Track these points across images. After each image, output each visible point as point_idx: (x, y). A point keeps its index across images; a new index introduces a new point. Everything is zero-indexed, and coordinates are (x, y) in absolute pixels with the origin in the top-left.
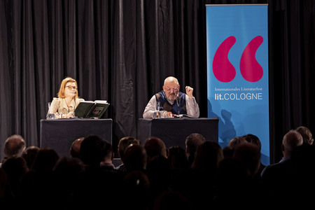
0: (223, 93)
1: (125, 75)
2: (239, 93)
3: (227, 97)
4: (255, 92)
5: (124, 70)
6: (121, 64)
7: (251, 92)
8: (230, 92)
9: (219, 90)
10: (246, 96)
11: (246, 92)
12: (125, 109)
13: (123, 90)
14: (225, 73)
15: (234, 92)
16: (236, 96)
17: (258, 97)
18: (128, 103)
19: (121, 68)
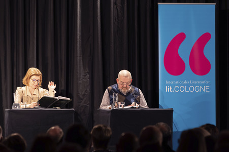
0: (173, 86)
1: (82, 68)
2: (188, 86)
3: (177, 89)
4: (203, 85)
5: (82, 63)
6: (78, 58)
7: (200, 85)
8: (180, 85)
9: (169, 82)
10: (194, 89)
11: (195, 85)
12: (82, 99)
13: (81, 82)
14: (176, 67)
15: (184, 85)
16: (185, 89)
17: (206, 89)
18: (84, 95)
19: (78, 61)
